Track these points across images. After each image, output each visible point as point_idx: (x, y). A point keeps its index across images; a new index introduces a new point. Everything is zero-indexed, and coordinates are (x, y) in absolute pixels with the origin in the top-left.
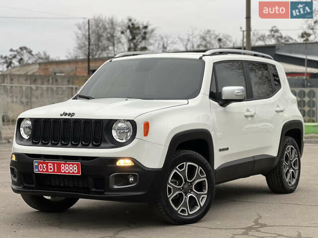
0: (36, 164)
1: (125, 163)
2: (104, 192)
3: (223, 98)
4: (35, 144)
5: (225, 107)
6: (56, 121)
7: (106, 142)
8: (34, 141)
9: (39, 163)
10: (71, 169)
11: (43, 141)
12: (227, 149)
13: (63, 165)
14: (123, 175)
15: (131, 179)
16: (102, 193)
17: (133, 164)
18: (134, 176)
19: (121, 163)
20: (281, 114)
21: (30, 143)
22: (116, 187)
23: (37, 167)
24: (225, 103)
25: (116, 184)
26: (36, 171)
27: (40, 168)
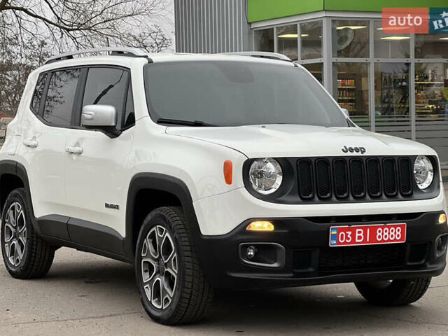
4: (305, 200)
6: (336, 160)
8: (302, 196)
9: (339, 231)
11: (320, 195)
26: (333, 243)
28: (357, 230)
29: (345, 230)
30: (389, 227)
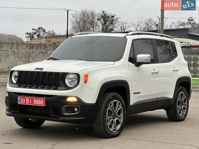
0: (19, 99)
1: (72, 100)
2: (59, 117)
3: (137, 61)
4: (20, 86)
5: (138, 67)
6: (32, 73)
7: (61, 86)
8: (19, 85)
9: (21, 98)
10: (40, 102)
11: (24, 85)
12: (139, 93)
13: (35, 99)
14: (71, 107)
15: (76, 110)
16: (58, 118)
17: (77, 100)
18: (78, 108)
19: (69, 99)
20: (176, 72)
21: (17, 86)
22: (66, 114)
23: (20, 100)
24: (138, 64)
25: (66, 112)
26: (19, 103)
27: (21, 101)
28: (27, 99)
29: (23, 98)
30: (38, 99)
